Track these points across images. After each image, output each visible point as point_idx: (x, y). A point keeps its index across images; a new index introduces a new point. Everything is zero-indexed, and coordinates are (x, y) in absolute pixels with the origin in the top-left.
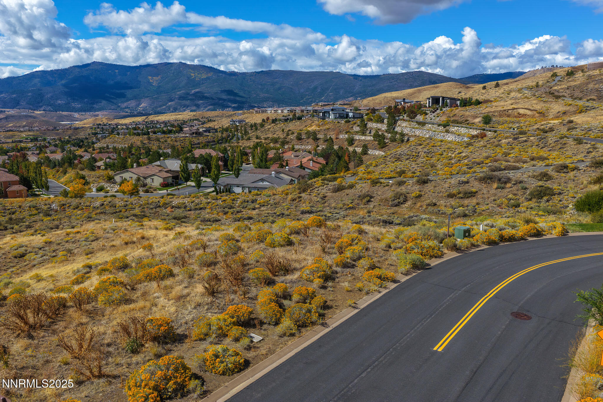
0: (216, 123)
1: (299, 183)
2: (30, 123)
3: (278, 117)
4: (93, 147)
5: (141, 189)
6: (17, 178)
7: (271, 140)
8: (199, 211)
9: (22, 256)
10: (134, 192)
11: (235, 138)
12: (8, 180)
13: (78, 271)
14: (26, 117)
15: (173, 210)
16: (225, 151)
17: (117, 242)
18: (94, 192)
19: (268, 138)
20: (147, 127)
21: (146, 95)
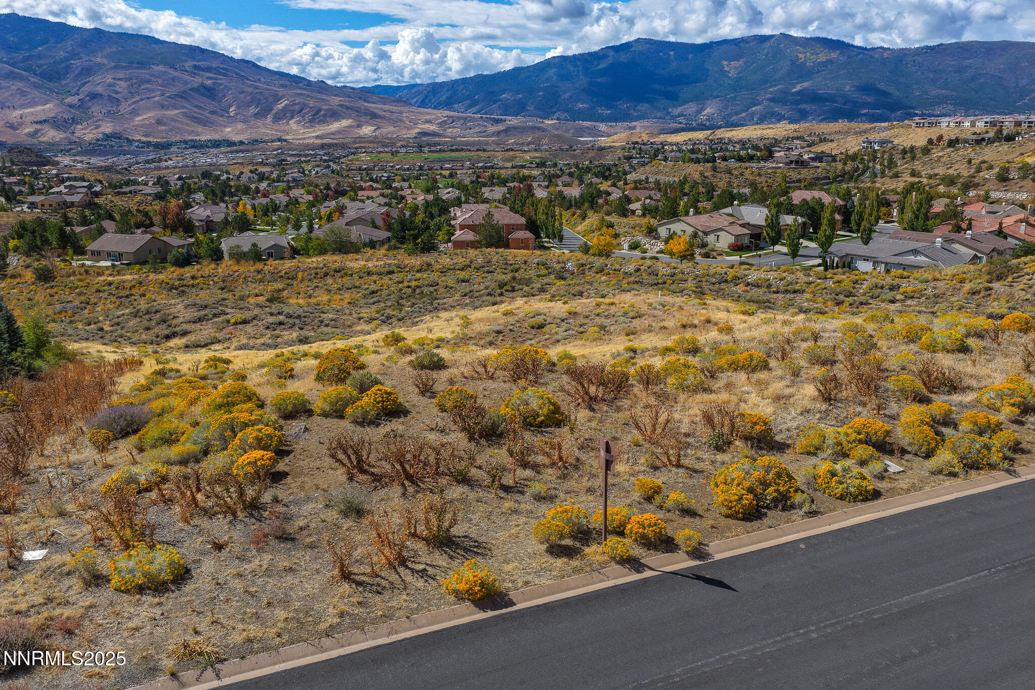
0: (833, 145)
1: (991, 263)
2: (538, 138)
3: (963, 136)
4: (625, 179)
5: (698, 251)
6: (523, 221)
7: (943, 180)
8: (792, 296)
9: (541, 327)
10: (687, 256)
11: (868, 174)
12: (513, 222)
13: (619, 355)
14: (534, 129)
15: (748, 288)
16: (848, 195)
17: (670, 323)
18: (625, 251)
19: (936, 175)
20: (711, 148)
21: (715, 93)
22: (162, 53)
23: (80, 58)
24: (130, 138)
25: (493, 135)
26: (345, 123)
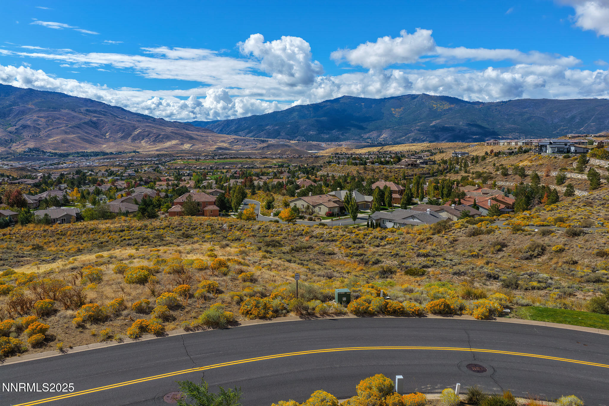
2: (284, 151)
4: (316, 175)
5: (307, 217)
6: (215, 199)
12: (207, 200)
14: (283, 145)
15: (311, 239)
18: (271, 216)
21: (388, 126)
22: (68, 102)
23: (18, 105)
24: (45, 151)
25: (260, 149)
26: (174, 142)
